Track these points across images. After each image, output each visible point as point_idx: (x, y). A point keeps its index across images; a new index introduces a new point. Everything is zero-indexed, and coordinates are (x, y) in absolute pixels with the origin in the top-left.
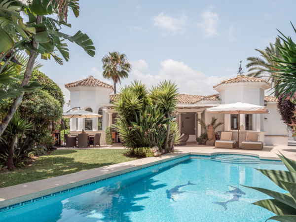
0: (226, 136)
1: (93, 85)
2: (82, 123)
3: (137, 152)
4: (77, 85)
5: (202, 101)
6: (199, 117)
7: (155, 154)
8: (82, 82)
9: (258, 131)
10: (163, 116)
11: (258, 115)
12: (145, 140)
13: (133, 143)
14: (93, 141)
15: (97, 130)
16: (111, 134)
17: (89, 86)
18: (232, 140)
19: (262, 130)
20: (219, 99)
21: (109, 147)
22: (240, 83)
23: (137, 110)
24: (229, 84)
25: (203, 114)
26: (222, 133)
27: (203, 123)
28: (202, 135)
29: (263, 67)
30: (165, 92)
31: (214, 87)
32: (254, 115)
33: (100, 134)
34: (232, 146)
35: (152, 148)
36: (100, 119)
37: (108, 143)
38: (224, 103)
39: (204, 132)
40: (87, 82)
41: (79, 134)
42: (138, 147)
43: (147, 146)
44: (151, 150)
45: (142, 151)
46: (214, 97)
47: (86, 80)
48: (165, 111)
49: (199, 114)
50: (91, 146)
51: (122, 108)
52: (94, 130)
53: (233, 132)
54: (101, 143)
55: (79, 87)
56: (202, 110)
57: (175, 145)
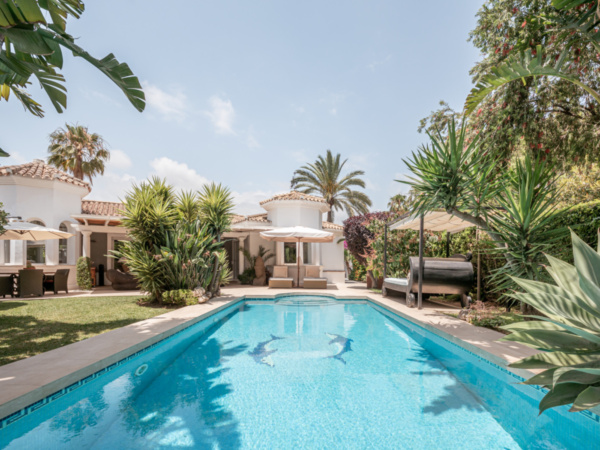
0: (280, 272)
1: (47, 178)
2: (21, 249)
3: (169, 297)
4: (8, 174)
5: (246, 223)
6: (242, 244)
7: (201, 300)
8: (21, 169)
9: (318, 264)
10: (212, 239)
11: (317, 244)
12: (181, 277)
13: (159, 283)
14: (52, 284)
15: (56, 263)
16: (89, 270)
17: (38, 177)
18: (289, 276)
19: (321, 264)
20: (269, 221)
21: (89, 294)
22: (297, 201)
23: (166, 227)
24: (283, 201)
25: (246, 241)
26: (275, 267)
27: (246, 253)
28: (246, 271)
29: (312, 185)
30: (214, 201)
31: (261, 204)
32: (313, 244)
33: (68, 271)
34: (291, 285)
35: (193, 289)
36: (63, 242)
37: (82, 286)
38: (276, 226)
39: (249, 266)
40: (33, 170)
41: (20, 271)
42: (169, 290)
43: (185, 287)
44: (193, 293)
45: (178, 296)
46: (261, 218)
47: (30, 167)
48: (215, 230)
49: (242, 240)
50: (46, 293)
51: (138, 223)
52: (49, 263)
53: (289, 267)
54: (69, 286)
55: (13, 177)
56: (245, 234)
57: (222, 286)
